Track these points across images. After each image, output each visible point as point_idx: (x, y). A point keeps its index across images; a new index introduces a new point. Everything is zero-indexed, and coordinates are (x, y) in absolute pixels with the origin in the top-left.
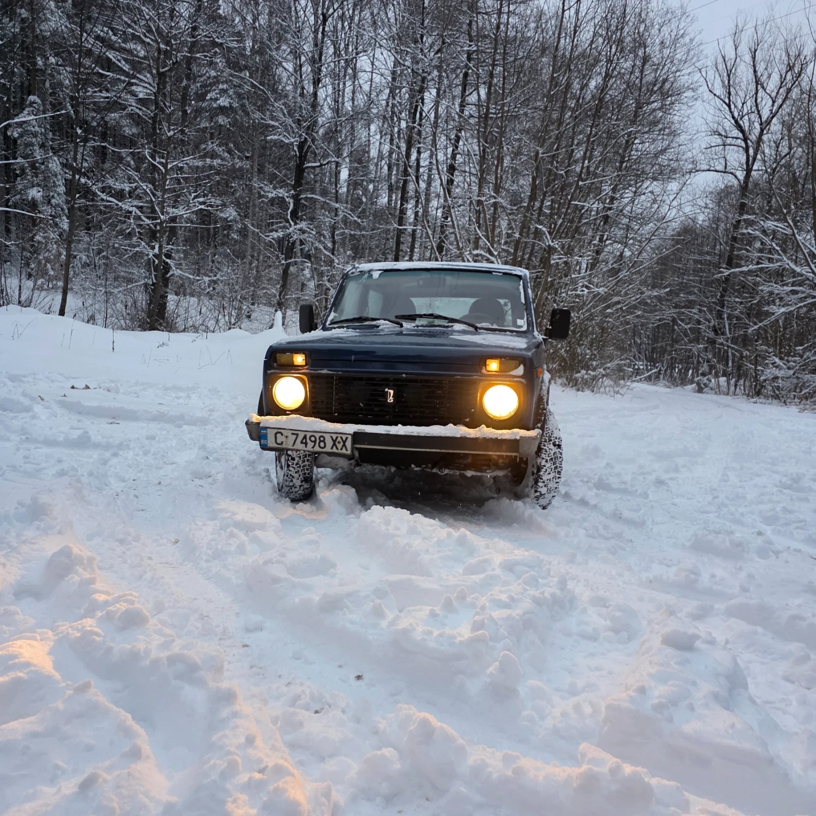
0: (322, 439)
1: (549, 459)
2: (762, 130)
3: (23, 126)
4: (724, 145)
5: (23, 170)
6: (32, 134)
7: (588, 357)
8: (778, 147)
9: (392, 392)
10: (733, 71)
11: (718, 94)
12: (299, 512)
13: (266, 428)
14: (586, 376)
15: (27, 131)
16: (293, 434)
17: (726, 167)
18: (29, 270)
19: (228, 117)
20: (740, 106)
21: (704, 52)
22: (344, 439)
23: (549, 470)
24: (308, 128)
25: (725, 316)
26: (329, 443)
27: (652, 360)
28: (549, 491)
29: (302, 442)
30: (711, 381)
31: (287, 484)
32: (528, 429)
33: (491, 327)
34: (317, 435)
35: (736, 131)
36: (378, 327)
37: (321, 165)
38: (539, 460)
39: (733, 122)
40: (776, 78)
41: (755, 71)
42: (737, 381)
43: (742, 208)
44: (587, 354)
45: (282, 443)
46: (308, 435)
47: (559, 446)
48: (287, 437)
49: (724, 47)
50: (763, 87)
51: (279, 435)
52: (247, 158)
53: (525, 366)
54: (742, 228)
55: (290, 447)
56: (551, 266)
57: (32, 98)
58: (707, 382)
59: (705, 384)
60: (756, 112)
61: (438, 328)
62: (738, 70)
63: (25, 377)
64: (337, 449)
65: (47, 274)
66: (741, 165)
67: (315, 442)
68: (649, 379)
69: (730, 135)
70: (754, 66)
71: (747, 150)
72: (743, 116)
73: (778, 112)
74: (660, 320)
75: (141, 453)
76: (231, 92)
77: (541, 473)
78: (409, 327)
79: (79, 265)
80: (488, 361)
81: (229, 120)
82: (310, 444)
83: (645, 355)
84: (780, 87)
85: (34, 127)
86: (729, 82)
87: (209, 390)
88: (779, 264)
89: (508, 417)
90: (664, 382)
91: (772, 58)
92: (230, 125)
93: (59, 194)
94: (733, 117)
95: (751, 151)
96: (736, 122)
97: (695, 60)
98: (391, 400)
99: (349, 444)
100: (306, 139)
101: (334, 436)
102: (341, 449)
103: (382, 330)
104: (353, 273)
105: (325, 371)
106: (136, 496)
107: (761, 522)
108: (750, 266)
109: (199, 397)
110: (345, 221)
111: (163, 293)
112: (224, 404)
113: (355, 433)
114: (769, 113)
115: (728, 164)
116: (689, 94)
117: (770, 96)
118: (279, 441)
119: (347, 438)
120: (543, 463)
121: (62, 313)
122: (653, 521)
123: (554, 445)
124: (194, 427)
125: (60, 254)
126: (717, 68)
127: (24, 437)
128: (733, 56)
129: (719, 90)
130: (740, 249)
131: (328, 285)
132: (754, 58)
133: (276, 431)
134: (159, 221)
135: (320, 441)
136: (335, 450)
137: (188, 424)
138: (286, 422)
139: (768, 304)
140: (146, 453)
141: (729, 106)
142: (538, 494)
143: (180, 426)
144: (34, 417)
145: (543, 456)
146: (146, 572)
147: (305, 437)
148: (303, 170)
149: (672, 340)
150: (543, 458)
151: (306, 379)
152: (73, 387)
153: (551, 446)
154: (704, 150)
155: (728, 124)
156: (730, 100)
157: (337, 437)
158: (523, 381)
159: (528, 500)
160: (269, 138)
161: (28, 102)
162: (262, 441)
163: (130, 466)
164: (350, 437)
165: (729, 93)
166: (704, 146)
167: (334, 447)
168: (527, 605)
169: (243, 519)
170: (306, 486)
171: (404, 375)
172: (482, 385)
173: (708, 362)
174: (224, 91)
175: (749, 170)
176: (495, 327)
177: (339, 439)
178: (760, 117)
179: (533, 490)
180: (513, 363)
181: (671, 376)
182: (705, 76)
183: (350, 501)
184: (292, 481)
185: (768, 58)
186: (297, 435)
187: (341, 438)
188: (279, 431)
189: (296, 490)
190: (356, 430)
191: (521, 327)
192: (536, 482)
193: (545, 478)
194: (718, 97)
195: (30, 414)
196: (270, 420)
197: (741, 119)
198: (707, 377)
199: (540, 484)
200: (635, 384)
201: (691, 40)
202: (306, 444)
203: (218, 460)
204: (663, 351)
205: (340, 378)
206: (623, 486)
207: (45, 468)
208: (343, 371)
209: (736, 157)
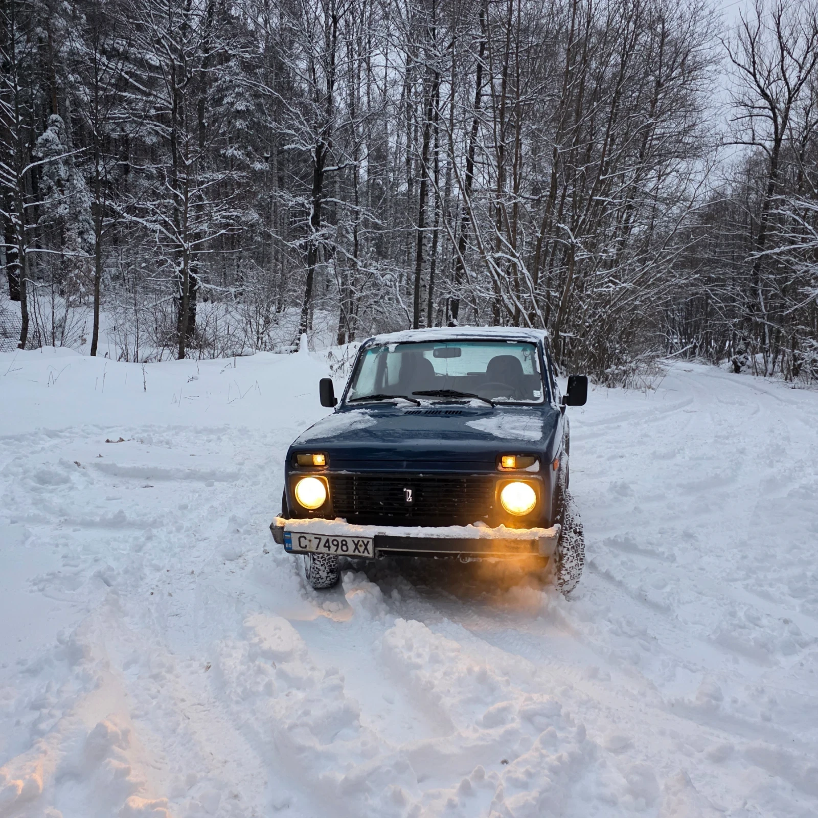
0: (344, 543)
1: (570, 547)
2: (790, 98)
3: (47, 145)
4: (751, 116)
5: (50, 188)
6: (56, 152)
7: (617, 351)
8: (807, 114)
9: (410, 491)
10: (757, 39)
11: (742, 64)
12: (325, 614)
13: (289, 533)
14: (616, 371)
15: (51, 149)
16: (316, 538)
17: (754, 139)
18: (61, 287)
19: (245, 120)
20: (766, 74)
21: (726, 24)
22: (366, 543)
23: (571, 558)
24: (324, 133)
25: (760, 291)
26: (351, 547)
27: (686, 334)
28: (573, 578)
29: (325, 546)
30: (747, 359)
31: (314, 575)
32: (546, 527)
33: (507, 401)
34: (340, 539)
35: (763, 100)
36: (396, 404)
37: (339, 168)
38: (561, 549)
39: (759, 91)
40: (802, 43)
41: (780, 37)
42: (776, 358)
43: (771, 189)
44: (616, 349)
45: (306, 546)
46: (331, 539)
47: (580, 533)
48: (310, 541)
49: (746, 14)
50: (789, 53)
51: (302, 539)
52: (267, 159)
53: (540, 462)
54: (772, 209)
55: (314, 550)
56: (575, 263)
57: (54, 117)
58: (744, 360)
59: (742, 363)
60: (783, 78)
61: (455, 405)
62: (762, 37)
63: (61, 432)
64: (359, 552)
65: (78, 290)
66: (769, 135)
67: (337, 545)
68: (684, 354)
69: (756, 106)
70: (779, 32)
71: (775, 119)
72: (770, 84)
73: (806, 78)
74: (693, 295)
75: (174, 529)
76: (247, 95)
77: (564, 562)
78: (426, 404)
79: (109, 278)
80: (504, 458)
81: (247, 123)
82: (333, 548)
83: (680, 330)
84: (808, 52)
85: (57, 145)
86: (753, 51)
87: (239, 430)
88: (811, 244)
89: (527, 513)
90: (700, 358)
91: (798, 21)
92: (248, 127)
93: (85, 210)
94: (759, 86)
95: (780, 120)
96: (762, 91)
97: (716, 31)
98: (409, 499)
99: (370, 547)
100: (323, 144)
101: (356, 540)
102: (364, 552)
103: (399, 410)
104: (369, 346)
105: (344, 472)
106: (170, 595)
107: (790, 595)
108: (782, 248)
109: (230, 439)
110: (366, 223)
111: (191, 306)
112: (254, 444)
113: (376, 536)
114: (796, 79)
115: (756, 134)
116: (711, 67)
117: (797, 62)
118: (303, 545)
119: (368, 542)
120: (565, 551)
121: (93, 353)
122: (679, 601)
123: (575, 532)
124: (225, 484)
125: (90, 271)
126: (739, 37)
127: (62, 519)
128: (756, 24)
129: (743, 59)
130: (773, 229)
131: (353, 288)
132: (778, 24)
133: (299, 535)
134: (182, 249)
135: (343, 545)
136: (357, 553)
137: (220, 480)
138: (309, 527)
139: (803, 286)
140: (179, 529)
141: (754, 75)
142: (562, 581)
143: (211, 485)
144: (71, 488)
145: (565, 544)
146: (179, 725)
147: (328, 541)
148: (322, 174)
149: (706, 314)
150: (564, 547)
151: (326, 479)
152: (108, 441)
153: (572, 534)
154: (730, 122)
155: (754, 93)
156: (754, 69)
157: (359, 541)
158: (539, 477)
159: (552, 588)
160: (286, 147)
161: (50, 121)
162: (287, 545)
163: (164, 551)
164: (371, 541)
165: (754, 62)
166: (729, 118)
167: (357, 551)
168: (544, 780)
169: (270, 648)
170: (332, 576)
171: (421, 475)
172: (498, 483)
173: (744, 340)
174: (239, 95)
175: (778, 141)
176: (512, 400)
177: (361, 543)
178: (787, 84)
179: (556, 578)
180: (528, 459)
181: (707, 351)
182: (727, 46)
183: (375, 601)
184: (318, 573)
185: (793, 22)
186: (320, 539)
187: (363, 541)
188: (302, 535)
189: (323, 580)
190: (377, 534)
191: (538, 398)
192: (559, 570)
193: (567, 566)
194: (742, 67)
195: (68, 485)
196: (293, 524)
197: (768, 87)
198: (743, 356)
199: (562, 572)
200: (670, 361)
201: (711, 13)
202: (329, 547)
203: (248, 532)
204: (697, 326)
205: (359, 479)
206: (650, 547)
207: (83, 570)
208: (362, 472)
209: (764, 127)
